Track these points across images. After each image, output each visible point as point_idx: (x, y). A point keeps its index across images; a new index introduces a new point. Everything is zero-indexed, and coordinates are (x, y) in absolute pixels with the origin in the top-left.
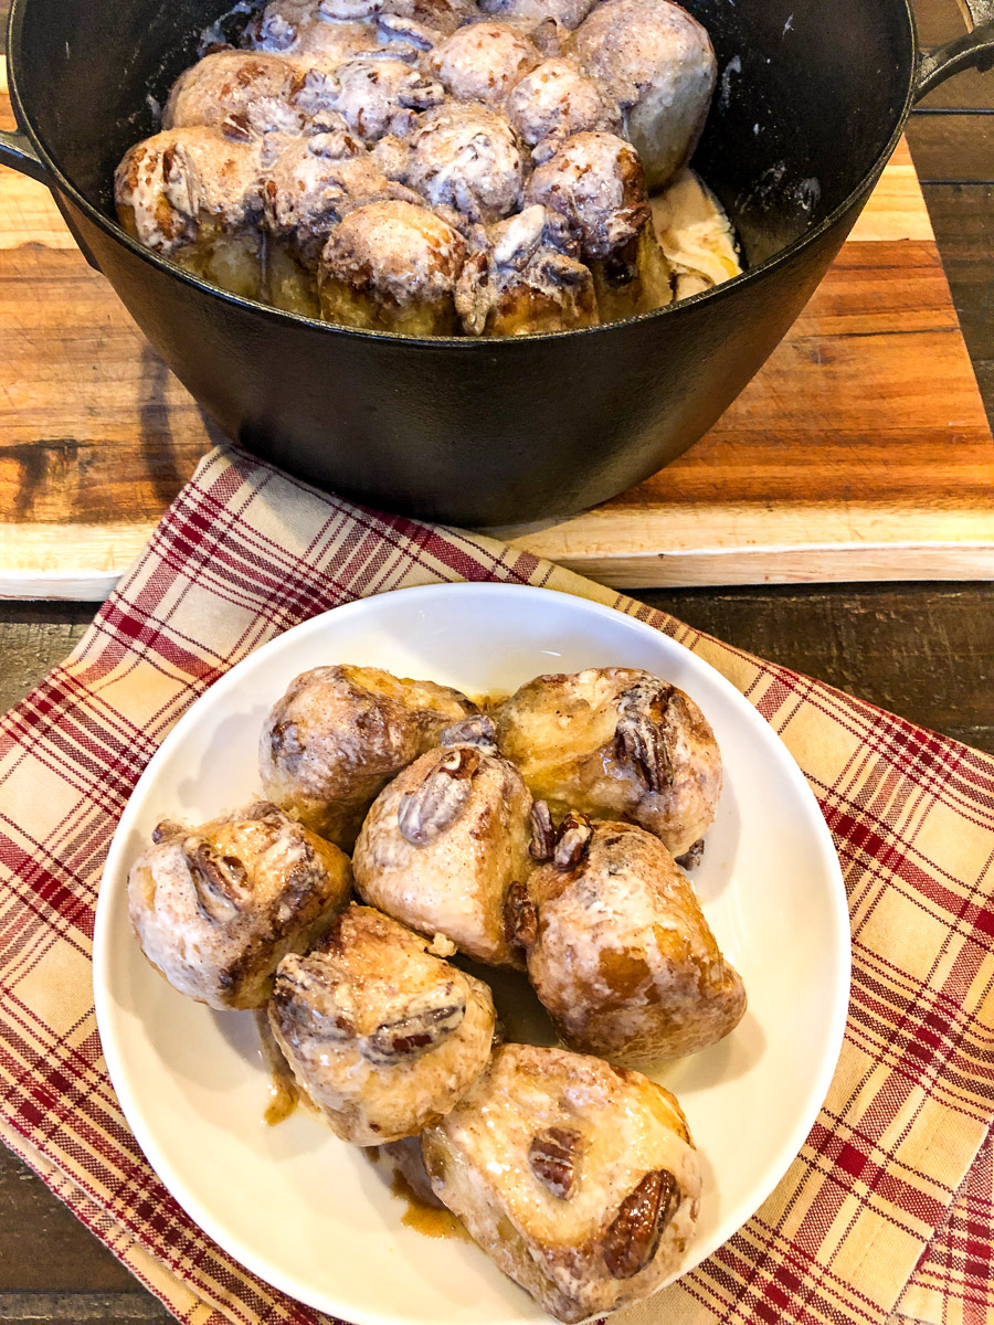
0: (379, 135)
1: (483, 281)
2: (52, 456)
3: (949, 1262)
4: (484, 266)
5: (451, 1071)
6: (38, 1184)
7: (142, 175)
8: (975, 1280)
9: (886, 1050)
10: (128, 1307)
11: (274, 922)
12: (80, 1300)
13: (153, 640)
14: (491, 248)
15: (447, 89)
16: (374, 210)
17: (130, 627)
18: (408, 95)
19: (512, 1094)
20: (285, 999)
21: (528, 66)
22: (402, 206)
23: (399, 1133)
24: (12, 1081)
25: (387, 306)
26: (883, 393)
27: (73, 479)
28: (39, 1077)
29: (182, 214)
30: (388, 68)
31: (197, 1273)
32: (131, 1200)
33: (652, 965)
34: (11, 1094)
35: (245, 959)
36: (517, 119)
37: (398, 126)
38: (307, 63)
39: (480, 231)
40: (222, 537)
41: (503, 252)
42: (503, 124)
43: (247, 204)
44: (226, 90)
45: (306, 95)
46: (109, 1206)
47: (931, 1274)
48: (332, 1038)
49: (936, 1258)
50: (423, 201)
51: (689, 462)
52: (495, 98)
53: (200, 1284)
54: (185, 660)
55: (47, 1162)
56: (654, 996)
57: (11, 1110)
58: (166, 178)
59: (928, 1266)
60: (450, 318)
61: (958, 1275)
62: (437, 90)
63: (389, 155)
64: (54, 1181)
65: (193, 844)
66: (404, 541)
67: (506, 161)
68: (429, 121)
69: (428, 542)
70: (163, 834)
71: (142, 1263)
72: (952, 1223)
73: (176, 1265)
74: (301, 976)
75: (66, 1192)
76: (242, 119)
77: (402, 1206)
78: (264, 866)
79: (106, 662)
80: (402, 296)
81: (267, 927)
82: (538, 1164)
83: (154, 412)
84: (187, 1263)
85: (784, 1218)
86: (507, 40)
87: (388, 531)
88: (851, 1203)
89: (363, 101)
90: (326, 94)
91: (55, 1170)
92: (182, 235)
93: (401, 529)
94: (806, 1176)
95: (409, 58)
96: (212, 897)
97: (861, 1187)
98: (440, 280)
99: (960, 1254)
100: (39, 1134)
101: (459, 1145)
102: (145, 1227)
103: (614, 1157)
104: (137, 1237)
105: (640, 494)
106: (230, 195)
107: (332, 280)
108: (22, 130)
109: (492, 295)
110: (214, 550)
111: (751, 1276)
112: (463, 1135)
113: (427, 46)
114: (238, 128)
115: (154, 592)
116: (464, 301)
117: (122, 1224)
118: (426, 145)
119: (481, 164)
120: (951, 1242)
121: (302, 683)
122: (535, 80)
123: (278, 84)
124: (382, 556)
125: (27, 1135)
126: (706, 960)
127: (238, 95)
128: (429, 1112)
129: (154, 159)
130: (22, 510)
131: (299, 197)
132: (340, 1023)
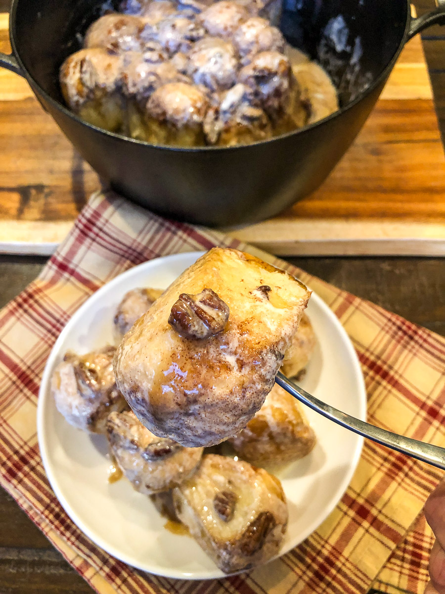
0: (176, 52)
1: (216, 119)
2: (33, 192)
3: (403, 559)
4: (217, 112)
5: (181, 465)
6: (14, 502)
7: (71, 70)
8: (414, 568)
9: (382, 465)
10: (49, 556)
11: (109, 397)
12: (29, 552)
13: (73, 273)
14: (220, 104)
15: (207, 32)
16: (169, 87)
17: (63, 267)
18: (189, 34)
19: (209, 476)
20: (110, 430)
21: (242, 21)
22: (181, 85)
23: (158, 489)
24: (4, 459)
25: (174, 129)
26: (402, 169)
27: (42, 201)
28: (16, 458)
29: (87, 87)
30: (181, 22)
31: (77, 543)
32: (52, 511)
33: (270, 424)
34: (4, 464)
35: (97, 412)
36: (236, 45)
37: (183, 48)
38: (146, 20)
39: (216, 96)
40: (101, 230)
41: (225, 106)
42: (230, 48)
43: (116, 83)
44: (110, 32)
45: (144, 34)
46: (42, 513)
47: (395, 564)
48: (129, 448)
49: (397, 557)
50: (192, 83)
51: (311, 199)
52: (227, 35)
53: (78, 548)
54: (85, 282)
55: (18, 494)
56: (271, 437)
57: (4, 471)
58: (81, 72)
59: (393, 560)
60: (201, 136)
61: (407, 566)
62: (201, 32)
63: (179, 61)
64: (21, 502)
65: (76, 363)
66: (180, 233)
67: (229, 64)
68: (197, 46)
69: (191, 233)
70: (67, 358)
71: (54, 537)
72: (406, 542)
73: (69, 539)
74: (117, 421)
75: (25, 507)
76: (116, 45)
77: (164, 521)
78: (106, 374)
79: (53, 282)
80: (180, 125)
81: (106, 399)
82: (216, 506)
83: (77, 173)
84: (73, 539)
85: (330, 535)
86: (234, 9)
87: (173, 228)
88: (361, 531)
89: (169, 36)
90: (153, 34)
91: (21, 497)
92: (88, 97)
93: (179, 227)
94: (342, 518)
95: (191, 18)
96: (83, 386)
97: (366, 524)
98: (196, 118)
99: (408, 556)
100: (15, 481)
101: (186, 496)
102: (57, 523)
103: (249, 505)
104: (53, 527)
105: (288, 213)
106: (108, 80)
107: (151, 117)
108: (13, 54)
109: (219, 125)
110: (97, 235)
111: (314, 560)
112: (187, 492)
113: (198, 11)
114: (114, 49)
115: (72, 252)
116: (207, 128)
117: (47, 521)
118: (194, 57)
119: (218, 66)
120: (405, 551)
121: (129, 295)
122: (244, 28)
123: (133, 29)
124: (170, 239)
125: (9, 481)
126: (294, 422)
127: (114, 34)
128: (171, 482)
129: (76, 63)
130: (20, 215)
131: (138, 80)
132: (132, 442)
